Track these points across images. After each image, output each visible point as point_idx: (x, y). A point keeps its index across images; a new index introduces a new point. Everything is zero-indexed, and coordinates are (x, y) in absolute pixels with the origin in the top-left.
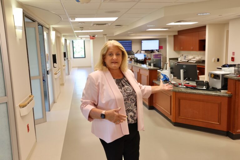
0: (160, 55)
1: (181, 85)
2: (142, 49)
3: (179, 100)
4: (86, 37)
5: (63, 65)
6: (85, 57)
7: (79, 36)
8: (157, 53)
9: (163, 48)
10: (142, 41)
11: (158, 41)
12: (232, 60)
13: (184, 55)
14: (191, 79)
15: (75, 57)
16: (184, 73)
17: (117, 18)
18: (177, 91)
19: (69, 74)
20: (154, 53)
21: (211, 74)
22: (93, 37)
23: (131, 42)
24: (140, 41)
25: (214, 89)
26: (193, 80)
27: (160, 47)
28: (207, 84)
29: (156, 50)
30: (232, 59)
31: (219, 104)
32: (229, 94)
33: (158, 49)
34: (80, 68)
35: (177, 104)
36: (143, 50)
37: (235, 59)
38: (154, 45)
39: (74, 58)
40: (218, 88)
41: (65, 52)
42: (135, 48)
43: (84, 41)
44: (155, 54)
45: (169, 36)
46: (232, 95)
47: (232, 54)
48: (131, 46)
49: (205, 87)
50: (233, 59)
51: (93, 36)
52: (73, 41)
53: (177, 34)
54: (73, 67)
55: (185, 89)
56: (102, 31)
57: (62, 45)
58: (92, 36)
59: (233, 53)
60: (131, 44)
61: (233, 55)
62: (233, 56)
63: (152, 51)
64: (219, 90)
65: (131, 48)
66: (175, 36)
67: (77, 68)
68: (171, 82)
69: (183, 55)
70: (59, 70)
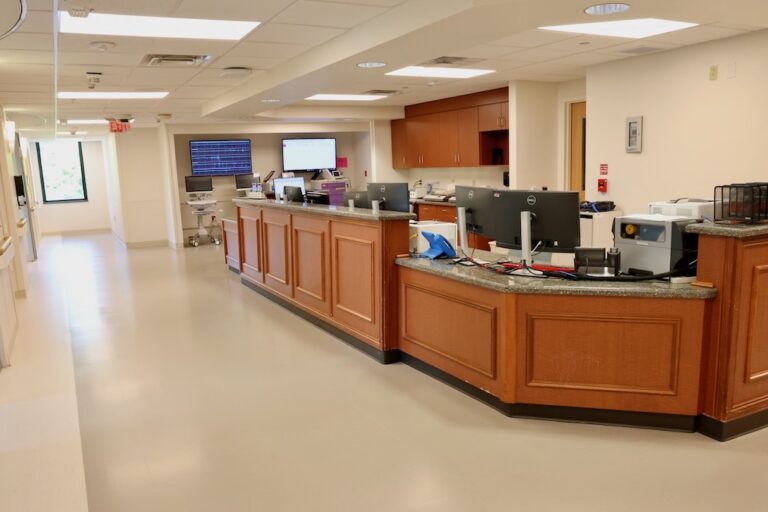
0: (343, 185)
1: (525, 266)
2: (286, 168)
3: (531, 323)
4: (94, 126)
5: (17, 221)
6: (86, 199)
7: (69, 122)
8: (332, 179)
9: (349, 162)
10: (285, 142)
11: (332, 142)
12: (600, 190)
13: (424, 183)
14: (556, 243)
15: (48, 199)
16: (533, 222)
17: (258, 24)
18: (525, 291)
19: (36, 258)
20: (323, 179)
21: (624, 226)
22: (120, 125)
23: (248, 145)
24: (278, 143)
25: (642, 276)
26: (564, 248)
27: (341, 162)
28: (614, 260)
29: (331, 170)
30: (599, 185)
31: (675, 326)
32: (707, 290)
33: (333, 166)
34: (69, 235)
35: (523, 336)
36: (289, 171)
37: (610, 186)
38: (320, 155)
39: (45, 201)
40: (656, 273)
41: (18, 175)
42: (261, 164)
43: (80, 143)
44: (325, 181)
45: (378, 123)
46: (717, 293)
47: (598, 170)
48: (250, 159)
49: (610, 272)
50: (602, 186)
51: (123, 121)
52: (37, 144)
53: (401, 115)
54: (43, 235)
55: (540, 281)
56: (161, 95)
57: (6, 151)
58: (118, 118)
59: (604, 168)
60: (249, 152)
61: (603, 173)
62: (603, 177)
63: (316, 174)
64: (661, 278)
65: (249, 165)
66: (394, 123)
67: (60, 238)
68: (472, 261)
69: (421, 182)
70: (5, 239)
